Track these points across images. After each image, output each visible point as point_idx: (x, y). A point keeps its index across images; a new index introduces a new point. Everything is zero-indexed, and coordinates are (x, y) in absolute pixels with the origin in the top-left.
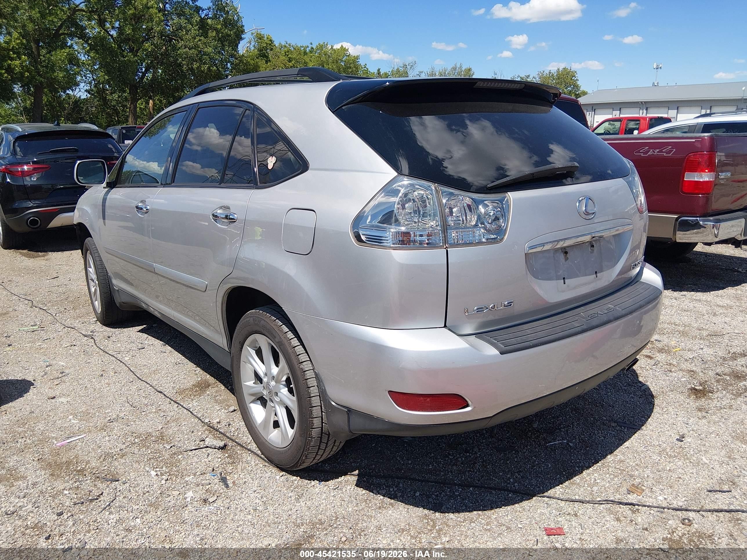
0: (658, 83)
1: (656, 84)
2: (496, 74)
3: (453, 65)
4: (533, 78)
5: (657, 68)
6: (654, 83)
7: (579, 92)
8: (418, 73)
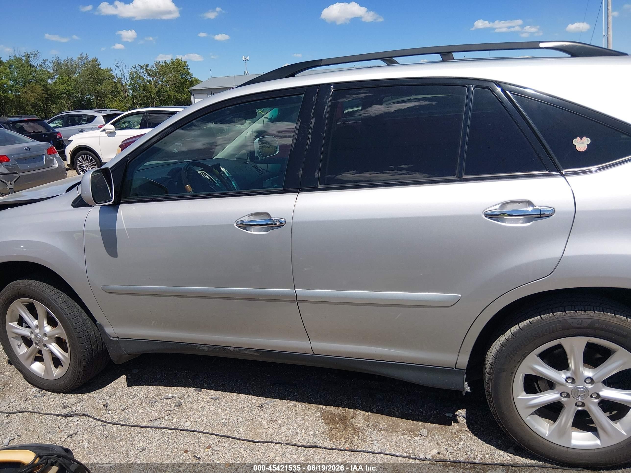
0: (248, 72)
1: (247, 73)
2: (118, 63)
3: (78, 55)
4: (152, 67)
5: (245, 60)
6: (245, 72)
7: (192, 79)
8: (43, 62)
